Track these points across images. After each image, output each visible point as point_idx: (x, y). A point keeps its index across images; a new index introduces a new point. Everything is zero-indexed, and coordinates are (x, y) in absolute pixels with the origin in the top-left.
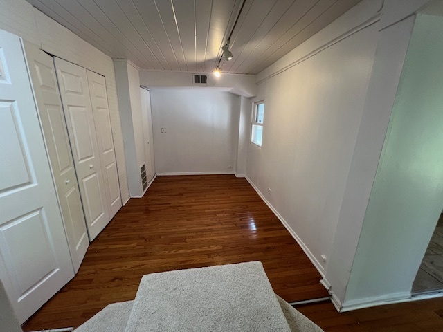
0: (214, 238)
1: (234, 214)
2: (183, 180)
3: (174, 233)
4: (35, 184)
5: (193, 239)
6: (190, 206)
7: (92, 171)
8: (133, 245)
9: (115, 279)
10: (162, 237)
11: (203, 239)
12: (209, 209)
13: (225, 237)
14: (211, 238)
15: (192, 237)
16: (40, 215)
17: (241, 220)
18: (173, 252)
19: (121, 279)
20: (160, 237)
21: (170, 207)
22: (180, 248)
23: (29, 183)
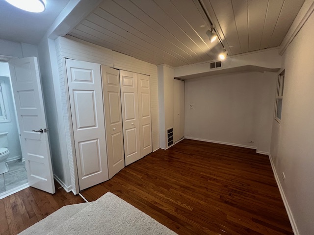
0: (192, 198)
1: (226, 186)
2: (200, 145)
3: (166, 180)
4: (97, 127)
5: (175, 191)
6: (192, 165)
7: (133, 126)
8: (140, 177)
9: (119, 191)
10: (158, 179)
11: (182, 194)
12: (205, 173)
13: (202, 202)
14: (189, 197)
15: (176, 189)
16: (97, 142)
17: (230, 195)
18: (155, 192)
19: (121, 193)
20: (157, 178)
21: (178, 161)
22: (162, 192)
23: (95, 126)
